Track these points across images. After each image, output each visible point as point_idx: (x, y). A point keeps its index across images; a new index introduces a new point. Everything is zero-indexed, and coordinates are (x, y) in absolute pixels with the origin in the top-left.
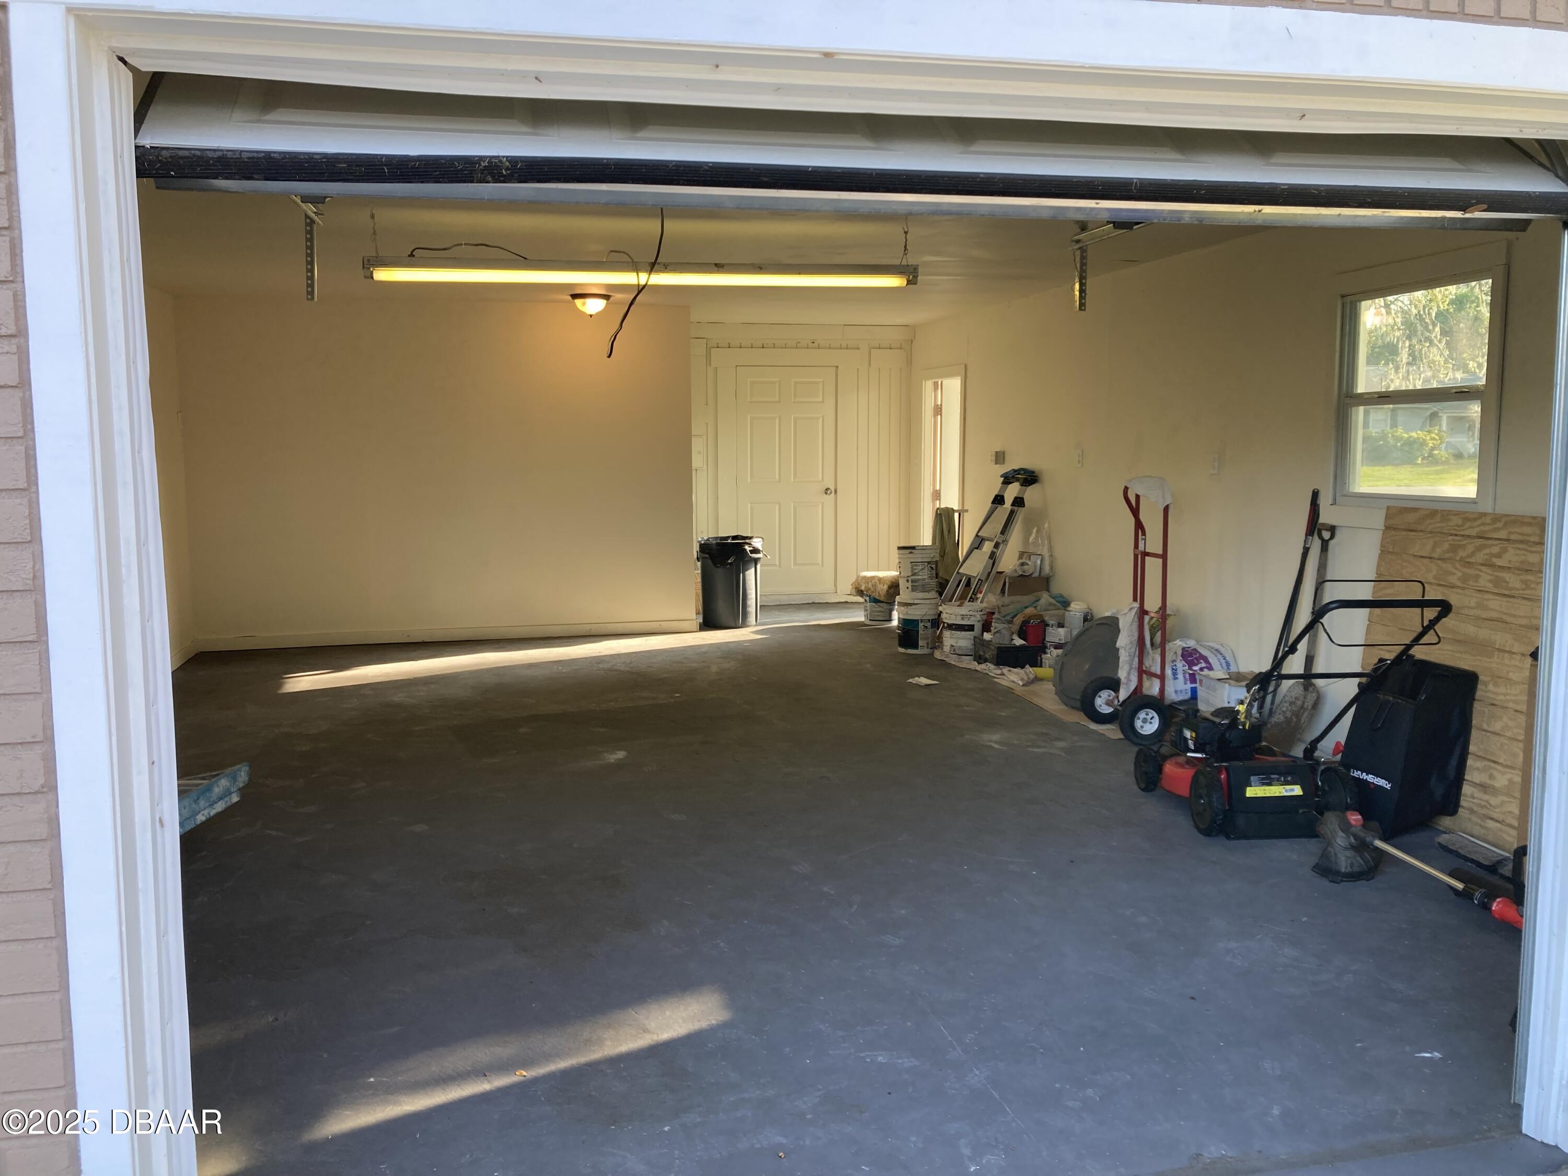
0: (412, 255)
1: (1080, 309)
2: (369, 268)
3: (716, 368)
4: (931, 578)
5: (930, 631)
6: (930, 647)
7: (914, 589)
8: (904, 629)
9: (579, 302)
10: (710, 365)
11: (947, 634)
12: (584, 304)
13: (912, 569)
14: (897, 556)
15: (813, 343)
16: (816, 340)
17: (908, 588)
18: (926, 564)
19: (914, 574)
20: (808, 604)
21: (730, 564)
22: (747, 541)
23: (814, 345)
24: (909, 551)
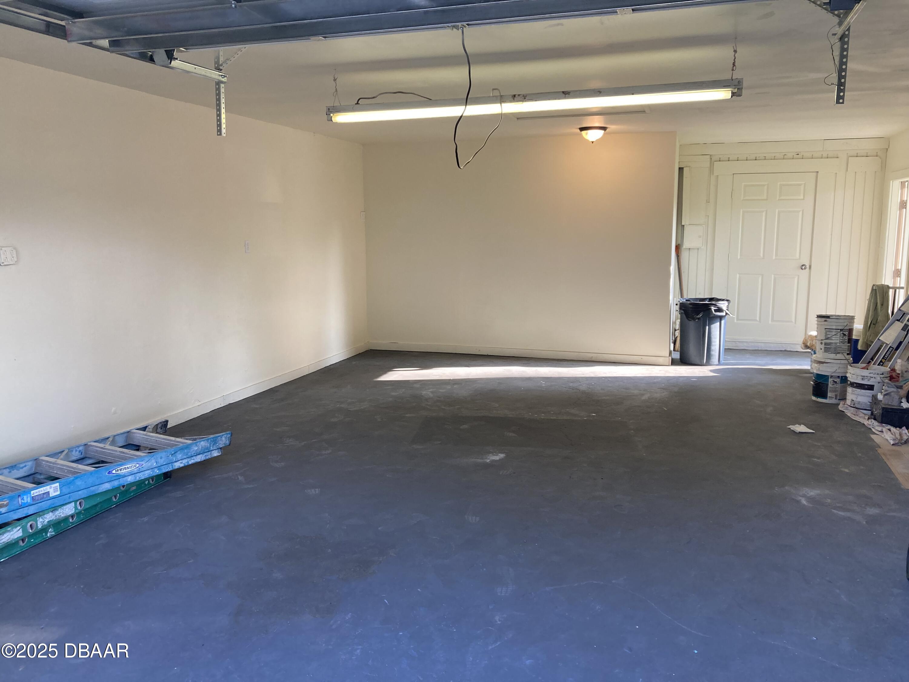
0: (357, 103)
1: (838, 102)
2: (330, 114)
3: (718, 176)
4: (843, 342)
5: (839, 386)
6: (838, 398)
7: (826, 350)
8: (816, 381)
9: (584, 133)
10: (713, 174)
11: (850, 390)
12: (587, 134)
13: (826, 334)
14: (816, 322)
15: (798, 154)
16: (800, 152)
17: (821, 349)
18: (839, 331)
19: (827, 339)
20: (781, 351)
21: (699, 319)
22: (713, 302)
23: (798, 156)
24: (825, 319)
